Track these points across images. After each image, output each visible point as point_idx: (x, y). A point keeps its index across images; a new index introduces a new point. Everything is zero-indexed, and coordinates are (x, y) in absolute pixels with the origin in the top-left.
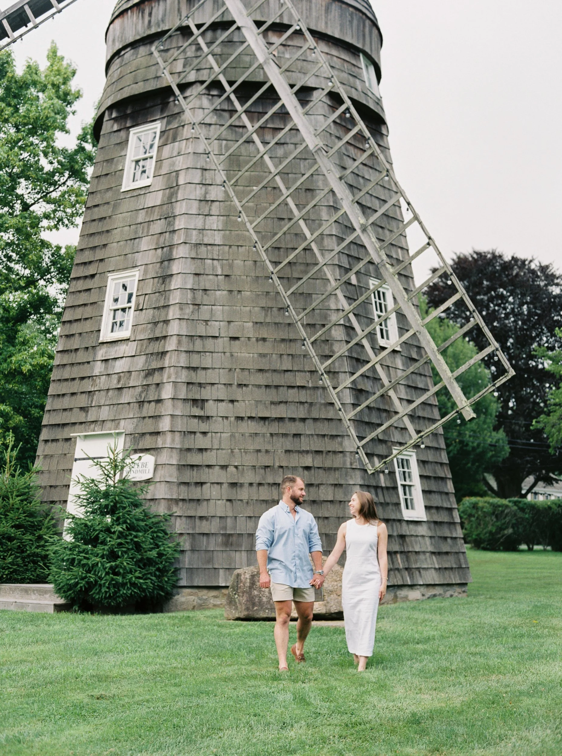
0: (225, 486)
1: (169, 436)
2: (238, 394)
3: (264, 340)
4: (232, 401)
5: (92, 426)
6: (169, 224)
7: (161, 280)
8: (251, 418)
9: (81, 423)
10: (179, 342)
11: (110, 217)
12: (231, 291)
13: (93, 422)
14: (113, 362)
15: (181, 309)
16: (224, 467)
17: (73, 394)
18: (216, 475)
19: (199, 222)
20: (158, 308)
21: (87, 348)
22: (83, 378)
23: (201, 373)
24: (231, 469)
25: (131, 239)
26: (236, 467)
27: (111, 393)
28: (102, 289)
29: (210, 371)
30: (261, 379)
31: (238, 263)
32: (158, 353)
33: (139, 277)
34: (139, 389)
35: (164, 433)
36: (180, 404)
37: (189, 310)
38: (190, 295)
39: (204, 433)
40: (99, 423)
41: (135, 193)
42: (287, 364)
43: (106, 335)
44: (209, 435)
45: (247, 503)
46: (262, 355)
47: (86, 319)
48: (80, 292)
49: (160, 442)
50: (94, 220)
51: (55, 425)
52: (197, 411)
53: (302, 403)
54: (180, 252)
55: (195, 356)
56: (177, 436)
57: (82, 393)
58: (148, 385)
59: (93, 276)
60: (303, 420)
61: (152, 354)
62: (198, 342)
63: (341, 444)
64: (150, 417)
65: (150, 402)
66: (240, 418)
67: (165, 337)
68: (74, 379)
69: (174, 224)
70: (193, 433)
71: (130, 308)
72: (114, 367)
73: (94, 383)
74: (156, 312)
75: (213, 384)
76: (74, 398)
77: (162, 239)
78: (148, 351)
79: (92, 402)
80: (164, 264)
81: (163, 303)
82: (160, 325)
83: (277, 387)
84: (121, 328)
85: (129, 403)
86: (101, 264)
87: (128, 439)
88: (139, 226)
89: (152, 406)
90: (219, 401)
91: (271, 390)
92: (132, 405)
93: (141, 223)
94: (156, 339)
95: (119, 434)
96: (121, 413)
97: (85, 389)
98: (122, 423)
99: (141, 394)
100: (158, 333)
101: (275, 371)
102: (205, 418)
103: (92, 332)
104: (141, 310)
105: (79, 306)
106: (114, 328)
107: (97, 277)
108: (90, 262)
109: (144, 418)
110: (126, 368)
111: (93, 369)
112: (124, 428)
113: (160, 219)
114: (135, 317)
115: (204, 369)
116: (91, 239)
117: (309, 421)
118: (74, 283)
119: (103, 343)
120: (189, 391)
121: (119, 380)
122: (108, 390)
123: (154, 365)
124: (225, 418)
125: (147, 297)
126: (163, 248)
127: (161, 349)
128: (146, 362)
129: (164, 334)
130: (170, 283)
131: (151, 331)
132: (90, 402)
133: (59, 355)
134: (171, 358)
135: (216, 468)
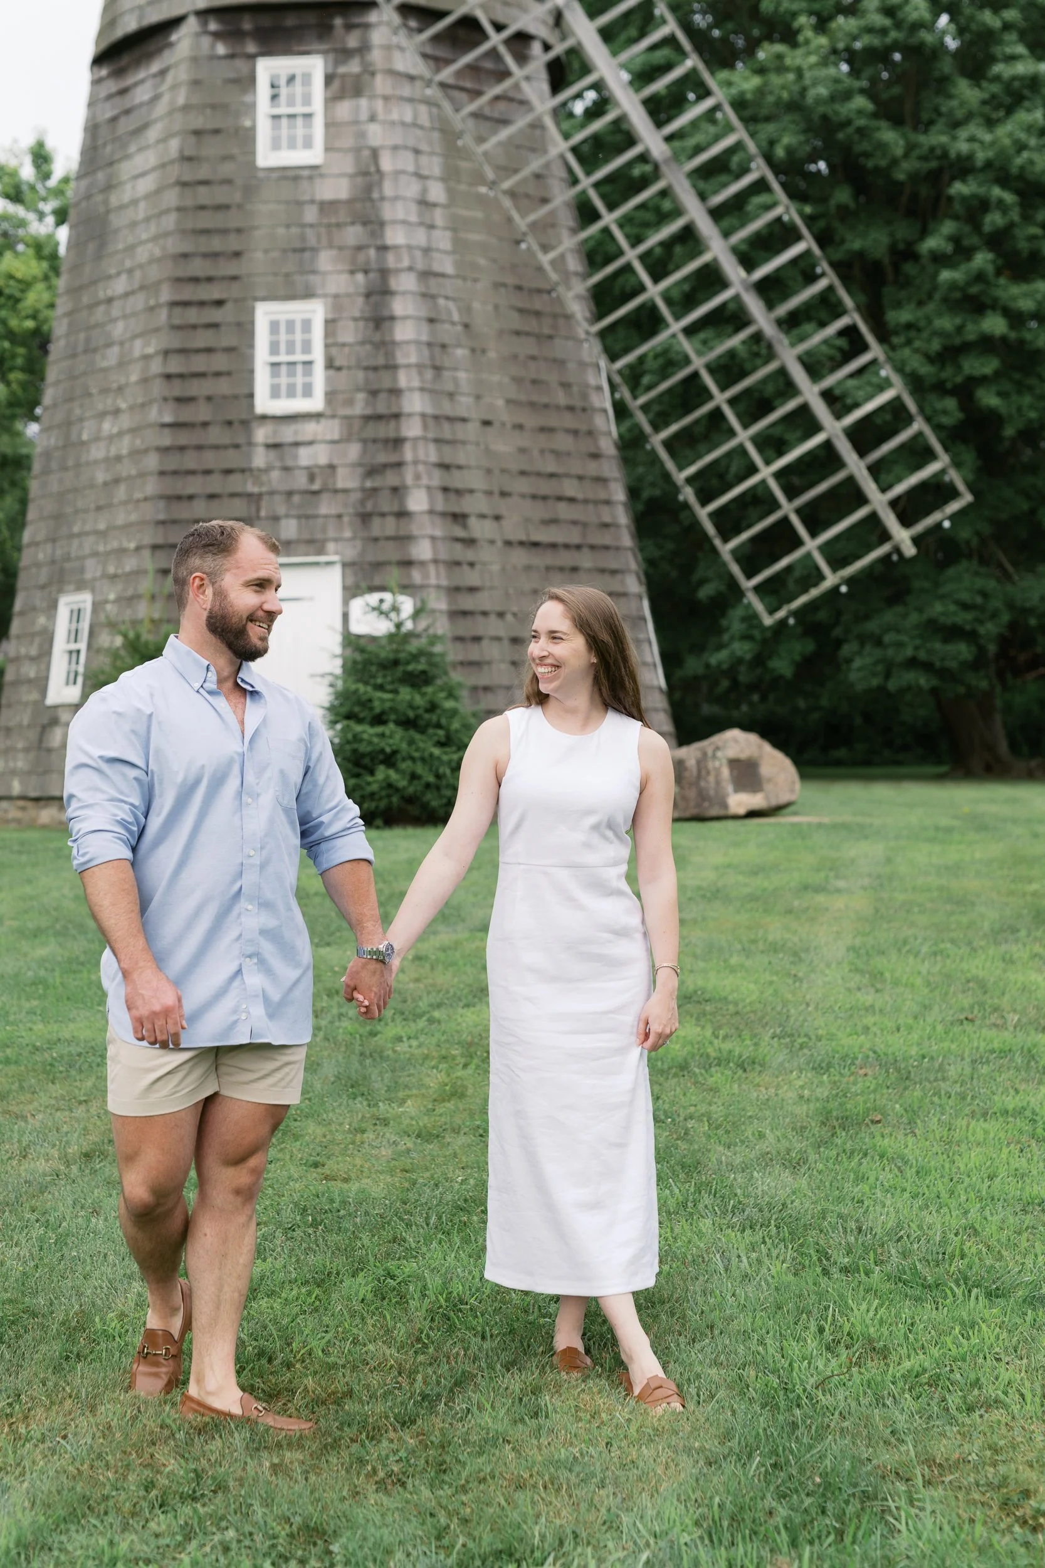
0: (506, 642)
1: (432, 569)
2: (503, 505)
3: (519, 427)
4: (497, 518)
6: (373, 234)
7: (371, 325)
8: (521, 543)
10: (425, 427)
11: (240, 207)
12: (473, 350)
14: (293, 450)
15: (420, 374)
16: (501, 615)
17: (212, 496)
18: (492, 627)
19: (420, 237)
20: (375, 369)
21: (230, 423)
22: (228, 472)
23: (456, 473)
24: (509, 618)
25: (295, 250)
26: (515, 615)
27: (296, 499)
28: (246, 329)
29: (465, 472)
30: (522, 486)
31: (476, 305)
32: (386, 441)
33: (326, 313)
34: (357, 496)
35: (422, 563)
36: (438, 521)
37: (429, 374)
38: (426, 352)
39: (472, 565)
41: (291, 173)
42: (551, 467)
43: (264, 403)
44: (478, 567)
46: (522, 450)
47: (218, 374)
48: (194, 327)
49: (416, 576)
50: (202, 208)
52: (460, 532)
53: (574, 523)
54: (405, 283)
55: (447, 449)
56: (442, 568)
57: (233, 495)
58: (375, 490)
59: (219, 303)
60: (578, 547)
61: (375, 441)
62: (446, 426)
63: (623, 582)
64: (388, 538)
65: (383, 515)
66: (508, 543)
67: (397, 416)
68: (208, 472)
69: (382, 236)
70: (458, 564)
71: (310, 363)
72: (296, 457)
73: (257, 481)
74: (371, 374)
75: (471, 491)
76: (215, 503)
77: (361, 257)
78: (364, 435)
79: (258, 510)
80: (374, 299)
81: (381, 361)
82: (383, 396)
83: (545, 498)
84: (291, 393)
85: (339, 516)
86: (235, 286)
87: (348, 571)
88: (308, 231)
89: (391, 521)
90: (483, 516)
91: (539, 504)
92: (346, 519)
93: (311, 226)
94: (379, 417)
95: (328, 564)
96: (324, 530)
97: (239, 489)
98: (331, 546)
99: (362, 502)
100: (381, 409)
101: (539, 474)
102: (470, 542)
103: (236, 397)
104: (339, 369)
105: (197, 351)
106: (275, 393)
107: (229, 306)
108: (210, 279)
109: (376, 540)
110: (323, 460)
111: (249, 457)
112: (336, 553)
113: (353, 223)
114: (328, 380)
115: (459, 467)
116: (203, 239)
117: (585, 550)
118: (178, 310)
119: (264, 418)
120: (446, 500)
121: (312, 478)
122: (290, 494)
123: (383, 458)
124: (492, 542)
125: (346, 350)
126: (366, 272)
127: (392, 434)
128: (364, 451)
129: (394, 410)
130: (391, 331)
131: (367, 403)
132: (253, 509)
133: (166, 431)
134: (415, 449)
135: (493, 617)
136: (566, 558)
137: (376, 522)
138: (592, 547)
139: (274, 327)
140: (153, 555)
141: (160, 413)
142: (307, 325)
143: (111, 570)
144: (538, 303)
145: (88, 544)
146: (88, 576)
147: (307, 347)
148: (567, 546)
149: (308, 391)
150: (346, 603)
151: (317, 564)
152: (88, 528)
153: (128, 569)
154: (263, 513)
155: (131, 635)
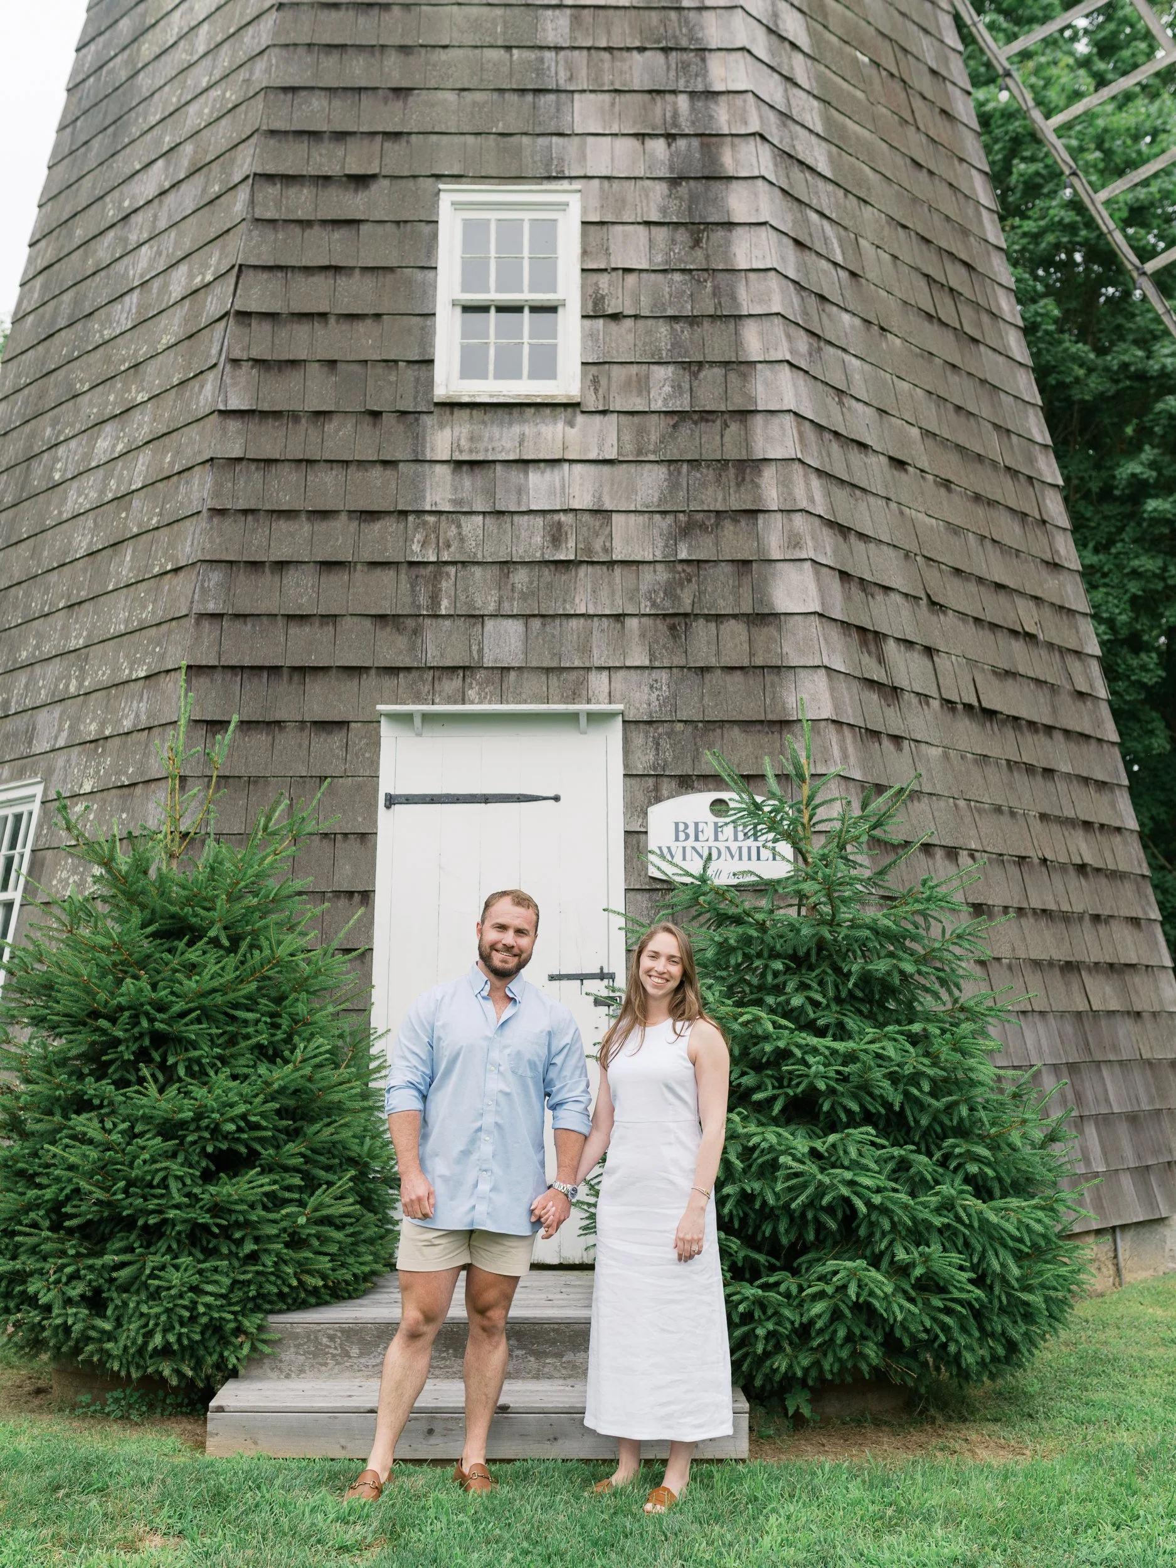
1: (832, 739)
2: (935, 630)
3: (946, 483)
4: (929, 651)
5: (451, 685)
6: (684, 70)
7: (683, 236)
8: (969, 708)
9: (393, 671)
10: (802, 442)
12: (867, 323)
13: (454, 669)
14: (515, 476)
15: (787, 336)
16: (952, 853)
17: (330, 566)
20: (693, 320)
21: (376, 415)
22: (368, 515)
23: (859, 547)
24: (964, 860)
25: (521, 91)
26: (972, 855)
27: (520, 577)
28: (418, 232)
29: (871, 548)
30: (963, 597)
31: (867, 246)
32: (723, 464)
33: (584, 210)
34: (662, 575)
35: (809, 725)
36: (836, 635)
37: (801, 341)
39: (897, 739)
40: (480, 675)
44: (906, 746)
46: (952, 529)
47: (352, 317)
48: (305, 223)
51: (256, 669)
53: (1038, 682)
54: (754, 160)
56: (849, 738)
57: (375, 564)
58: (698, 563)
59: (361, 181)
60: (1049, 730)
61: (694, 463)
62: (836, 449)
63: (1112, 806)
64: (729, 669)
65: (719, 618)
67: (744, 415)
68: (325, 514)
69: (704, 73)
70: (875, 734)
71: (552, 309)
72: (520, 491)
73: (434, 537)
74: (685, 332)
75: (887, 589)
76: (338, 579)
77: (660, 109)
78: (672, 453)
79: (435, 599)
80: (684, 189)
81: (707, 306)
82: (712, 374)
83: (994, 626)
84: (508, 370)
85: (619, 617)
86: (393, 149)
87: (638, 739)
88: (549, 55)
89: (735, 633)
90: (909, 644)
91: (986, 634)
92: (632, 624)
93: (558, 49)
94: (706, 416)
95: (594, 717)
96: (585, 648)
97: (390, 555)
98: (599, 683)
99: (670, 591)
100: (709, 400)
101: (980, 580)
102: (891, 692)
103: (391, 363)
104: (615, 317)
105: (308, 270)
106: (471, 367)
107: (377, 189)
108: (341, 136)
109: (704, 670)
110: (582, 499)
111: (417, 487)
112: (611, 698)
113: (641, 49)
114: (589, 337)
115: (862, 536)
116: (330, 62)
117: (1058, 736)
118: (273, 190)
119: (452, 406)
120: (848, 598)
121: (556, 537)
122: (506, 565)
123: (713, 498)
124: (924, 698)
125: (631, 279)
126: (670, 137)
127: (732, 452)
128: (674, 485)
129: (737, 402)
130: (726, 247)
131: (677, 388)
132: (423, 599)
133: (233, 425)
134: (785, 484)
135: (939, 854)
136: (1036, 750)
137: (702, 631)
138: (1067, 732)
139: (473, 233)
140: (188, 681)
141: (222, 386)
142: (546, 233)
143: (91, 729)
145: (46, 680)
146: (41, 745)
147: (546, 270)
148: (1032, 724)
149: (545, 366)
150: (637, 808)
151: (572, 718)
152: (48, 649)
153: (127, 724)
154: (444, 607)
155: (123, 861)
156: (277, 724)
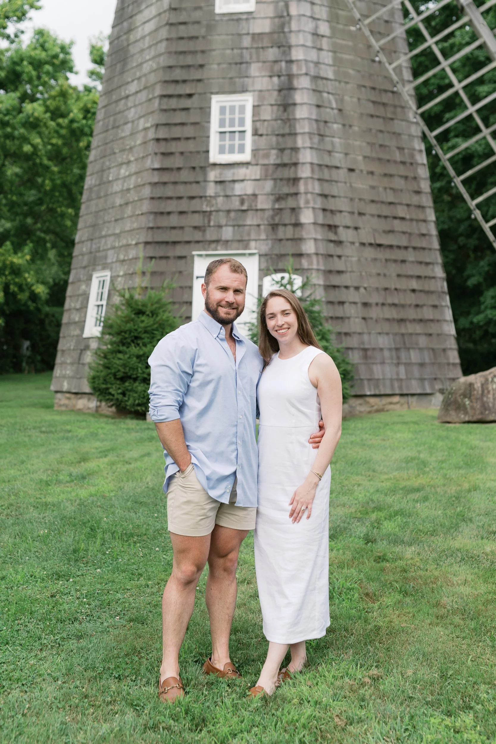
0: (359, 305)
1: (314, 259)
2: (360, 222)
3: (372, 173)
4: (356, 228)
5: (213, 245)
6: (284, 53)
7: (281, 108)
8: (371, 244)
9: (198, 242)
10: (313, 171)
11: (204, 37)
12: (344, 125)
13: (214, 241)
14: (231, 185)
15: (311, 139)
16: (357, 288)
17: (181, 213)
18: (352, 296)
19: (313, 55)
20: (283, 135)
21: (194, 168)
22: (192, 198)
23: (331, 200)
24: (362, 290)
25: (236, 64)
26: (365, 288)
27: (232, 214)
28: (205, 111)
29: (337, 199)
30: (373, 209)
31: (347, 98)
32: (289, 180)
33: (254, 101)
34: (271, 213)
35: (308, 255)
36: (319, 228)
37: (316, 139)
38: (315, 125)
39: (339, 257)
40: (221, 243)
41: (235, 17)
42: (391, 199)
43: (215, 157)
44: (343, 258)
45: (376, 321)
46: (373, 187)
47: (188, 139)
48: (174, 110)
49: (305, 263)
50: (182, 38)
51: (162, 243)
52: (333, 237)
53: (404, 233)
54: (303, 83)
55: (326, 185)
56: (321, 258)
57: (194, 212)
58: (281, 209)
59: (190, 96)
60: (406, 248)
61: (281, 180)
62: (326, 171)
63: (433, 270)
64: (288, 240)
65: (285, 225)
66: (363, 244)
67: (295, 164)
68: (180, 198)
69: (290, 54)
70: (331, 256)
71: (244, 132)
72: (233, 189)
73: (209, 204)
74: (280, 139)
75: (341, 212)
76: (184, 216)
77: (276, 68)
78: (275, 176)
79: (209, 221)
80: (284, 92)
81: (287, 131)
82: (287, 152)
83: (386, 217)
84: (232, 151)
85: (259, 226)
86: (200, 85)
87: (263, 259)
88: (245, 51)
89: (290, 229)
90: (348, 227)
91: (383, 220)
92: (262, 227)
93: (247, 48)
94: (285, 165)
95: (250, 254)
96: (249, 234)
97: (198, 209)
98: (253, 244)
99: (273, 217)
100: (286, 160)
101: (383, 202)
102: (339, 243)
103: (198, 152)
104: (261, 135)
105: (176, 125)
106: (222, 150)
107: (195, 97)
108: (184, 81)
109: (281, 240)
110: (249, 191)
111: (205, 189)
112: (256, 249)
113: (272, 47)
114: (254, 142)
115: (333, 197)
116: (181, 57)
117: (410, 250)
118: (165, 100)
119: (215, 165)
120: (325, 217)
121: (242, 202)
122: (229, 211)
123: (286, 190)
124: (353, 243)
125: (266, 123)
126: (279, 76)
127: (292, 176)
128: (275, 186)
129: (294, 161)
130: (293, 112)
131: (277, 157)
132: (206, 221)
133: (156, 172)
134: (306, 184)
135: (352, 289)
136: (399, 255)
137: (281, 229)
138: (415, 248)
139: (222, 110)
140: (145, 247)
141: (152, 162)
142: (242, 109)
143: (122, 257)
144: (386, 98)
145: (110, 241)
146: (109, 261)
147: (242, 122)
148: (399, 247)
149: (242, 150)
150: (261, 279)
151: (243, 255)
152: (110, 232)
153: (131, 257)
154: (212, 224)
155: (127, 296)
156: (167, 258)
